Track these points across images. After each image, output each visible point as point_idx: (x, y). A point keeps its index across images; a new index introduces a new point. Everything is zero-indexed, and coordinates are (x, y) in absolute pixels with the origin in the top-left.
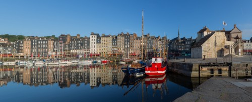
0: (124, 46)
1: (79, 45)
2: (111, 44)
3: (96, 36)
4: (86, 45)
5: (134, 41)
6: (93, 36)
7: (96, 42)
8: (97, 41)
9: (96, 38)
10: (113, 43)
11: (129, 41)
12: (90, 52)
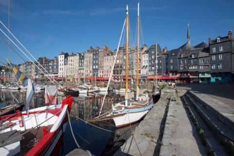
0: (91, 67)
1: (50, 67)
2: (78, 64)
3: (64, 56)
4: (55, 67)
5: (105, 57)
6: (62, 56)
7: (63, 62)
8: (65, 61)
9: (63, 58)
10: (79, 63)
11: (98, 59)
12: (59, 77)
